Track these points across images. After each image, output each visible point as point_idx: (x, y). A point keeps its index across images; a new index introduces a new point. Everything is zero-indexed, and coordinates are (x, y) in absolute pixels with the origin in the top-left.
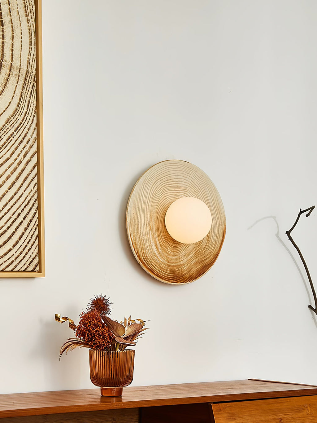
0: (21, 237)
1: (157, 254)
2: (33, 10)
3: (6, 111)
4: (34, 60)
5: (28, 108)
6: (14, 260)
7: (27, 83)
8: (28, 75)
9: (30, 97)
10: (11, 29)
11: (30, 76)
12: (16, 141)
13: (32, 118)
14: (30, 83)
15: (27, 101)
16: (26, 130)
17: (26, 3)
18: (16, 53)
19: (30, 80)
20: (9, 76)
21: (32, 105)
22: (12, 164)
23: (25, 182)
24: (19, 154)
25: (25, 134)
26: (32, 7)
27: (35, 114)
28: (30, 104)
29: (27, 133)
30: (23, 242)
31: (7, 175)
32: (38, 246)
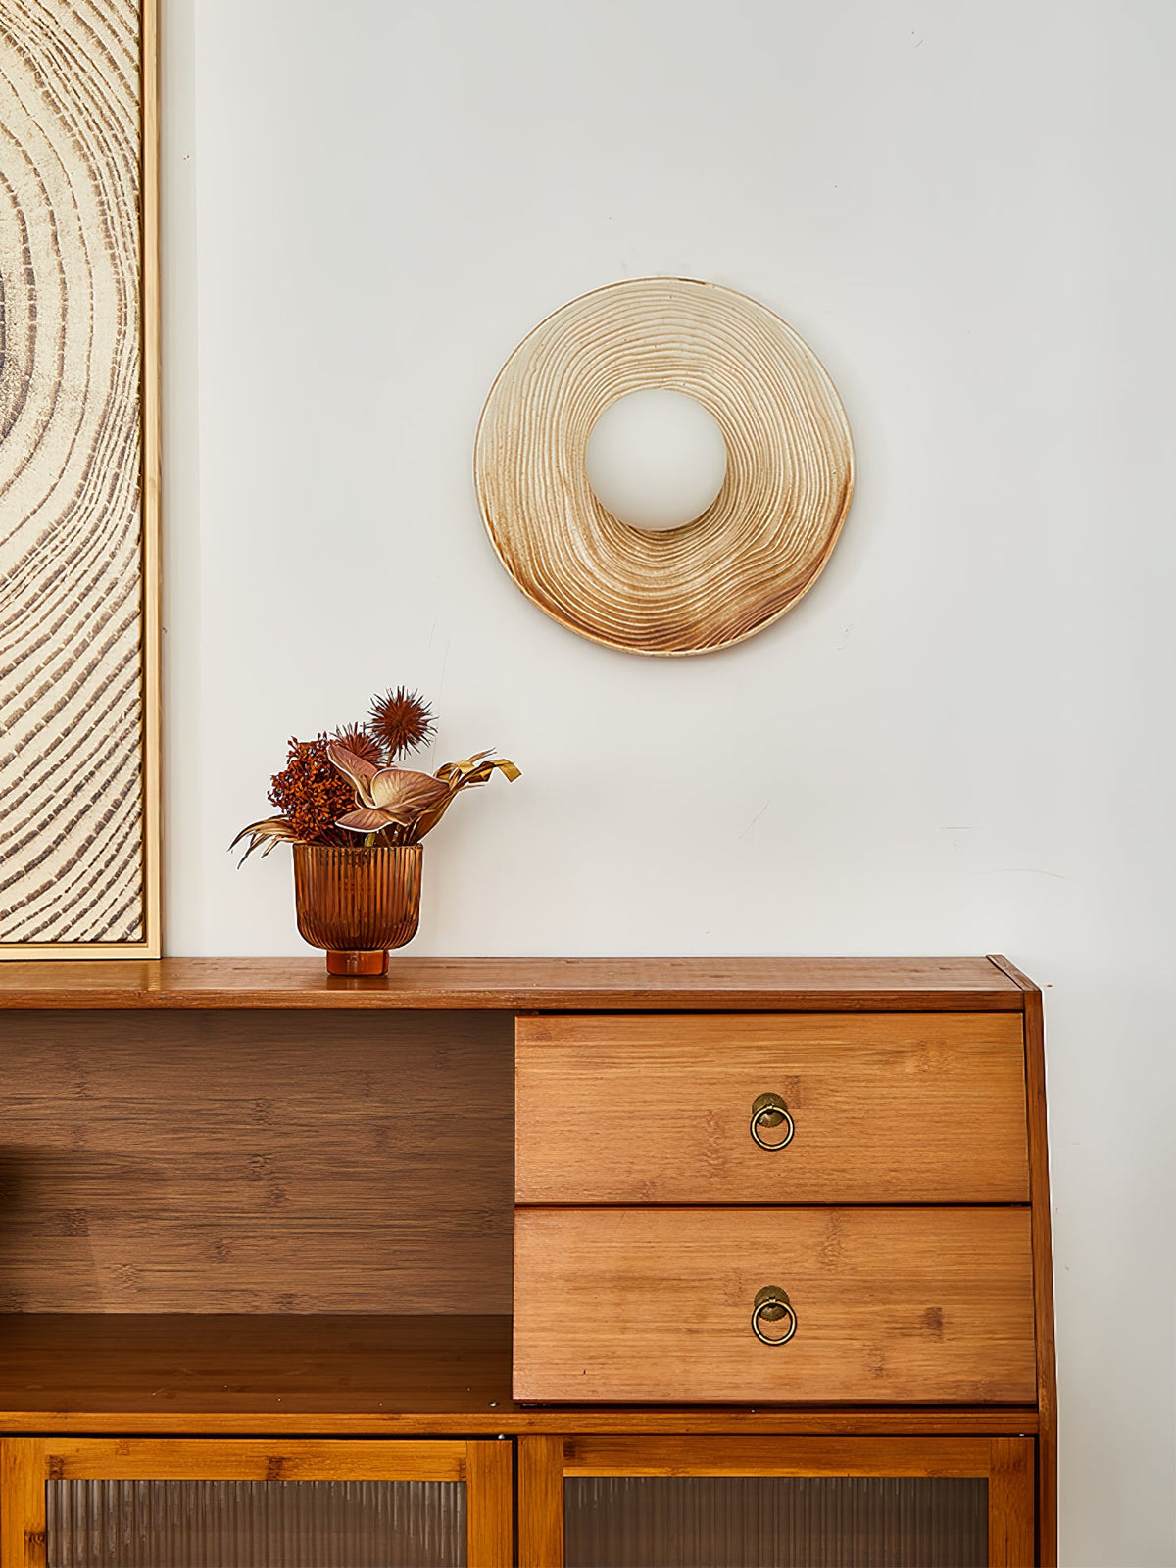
0: (83, 850)
2: (130, 227)
3: (39, 511)
4: (132, 363)
5: (111, 495)
6: (61, 912)
7: (109, 428)
8: (113, 406)
9: (119, 467)
10: (58, 289)
11: (118, 410)
12: (70, 590)
13: (124, 521)
14: (120, 429)
15: (109, 478)
16: (105, 557)
17: (107, 211)
18: (75, 351)
19: (119, 419)
20: (51, 415)
21: (126, 484)
22: (56, 654)
23: (98, 699)
24: (81, 625)
25: (99, 568)
26: (129, 220)
27: (133, 509)
28: (118, 486)
29: (108, 564)
30: (89, 864)
31: (43, 683)
32: (140, 873)
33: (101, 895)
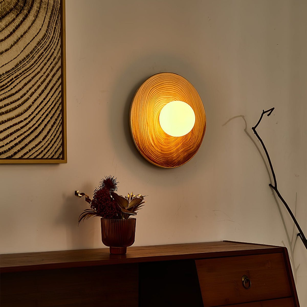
0: (48, 133)
1: (153, 144)
3: (37, 35)
5: (54, 33)
6: (43, 150)
7: (53, 14)
8: (54, 8)
9: (56, 25)
11: (56, 9)
12: (45, 59)
13: (57, 41)
14: (56, 14)
15: (54, 28)
16: (53, 50)
19: (56, 12)
20: (40, 9)
21: (58, 30)
22: (42, 77)
23: (52, 90)
24: (48, 69)
25: (51, 53)
27: (59, 38)
28: (56, 30)
29: (53, 52)
30: (50, 136)
31: (38, 85)
32: (62, 139)
33: (53, 145)
